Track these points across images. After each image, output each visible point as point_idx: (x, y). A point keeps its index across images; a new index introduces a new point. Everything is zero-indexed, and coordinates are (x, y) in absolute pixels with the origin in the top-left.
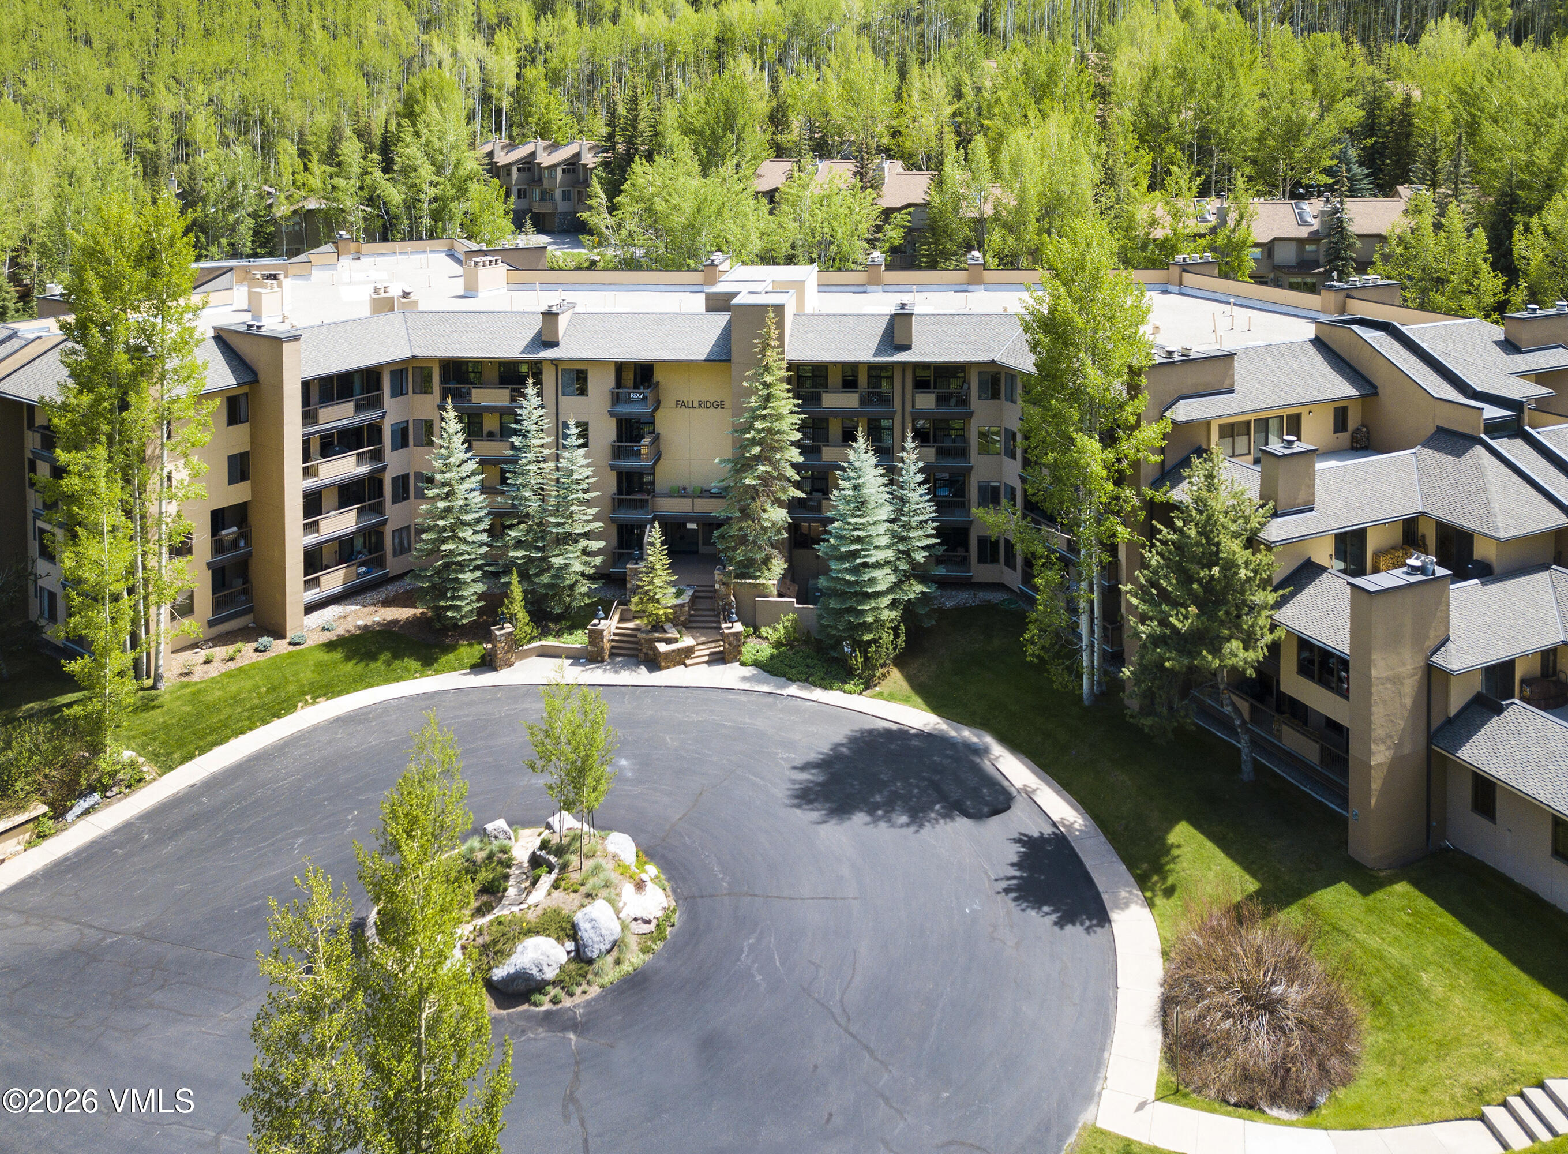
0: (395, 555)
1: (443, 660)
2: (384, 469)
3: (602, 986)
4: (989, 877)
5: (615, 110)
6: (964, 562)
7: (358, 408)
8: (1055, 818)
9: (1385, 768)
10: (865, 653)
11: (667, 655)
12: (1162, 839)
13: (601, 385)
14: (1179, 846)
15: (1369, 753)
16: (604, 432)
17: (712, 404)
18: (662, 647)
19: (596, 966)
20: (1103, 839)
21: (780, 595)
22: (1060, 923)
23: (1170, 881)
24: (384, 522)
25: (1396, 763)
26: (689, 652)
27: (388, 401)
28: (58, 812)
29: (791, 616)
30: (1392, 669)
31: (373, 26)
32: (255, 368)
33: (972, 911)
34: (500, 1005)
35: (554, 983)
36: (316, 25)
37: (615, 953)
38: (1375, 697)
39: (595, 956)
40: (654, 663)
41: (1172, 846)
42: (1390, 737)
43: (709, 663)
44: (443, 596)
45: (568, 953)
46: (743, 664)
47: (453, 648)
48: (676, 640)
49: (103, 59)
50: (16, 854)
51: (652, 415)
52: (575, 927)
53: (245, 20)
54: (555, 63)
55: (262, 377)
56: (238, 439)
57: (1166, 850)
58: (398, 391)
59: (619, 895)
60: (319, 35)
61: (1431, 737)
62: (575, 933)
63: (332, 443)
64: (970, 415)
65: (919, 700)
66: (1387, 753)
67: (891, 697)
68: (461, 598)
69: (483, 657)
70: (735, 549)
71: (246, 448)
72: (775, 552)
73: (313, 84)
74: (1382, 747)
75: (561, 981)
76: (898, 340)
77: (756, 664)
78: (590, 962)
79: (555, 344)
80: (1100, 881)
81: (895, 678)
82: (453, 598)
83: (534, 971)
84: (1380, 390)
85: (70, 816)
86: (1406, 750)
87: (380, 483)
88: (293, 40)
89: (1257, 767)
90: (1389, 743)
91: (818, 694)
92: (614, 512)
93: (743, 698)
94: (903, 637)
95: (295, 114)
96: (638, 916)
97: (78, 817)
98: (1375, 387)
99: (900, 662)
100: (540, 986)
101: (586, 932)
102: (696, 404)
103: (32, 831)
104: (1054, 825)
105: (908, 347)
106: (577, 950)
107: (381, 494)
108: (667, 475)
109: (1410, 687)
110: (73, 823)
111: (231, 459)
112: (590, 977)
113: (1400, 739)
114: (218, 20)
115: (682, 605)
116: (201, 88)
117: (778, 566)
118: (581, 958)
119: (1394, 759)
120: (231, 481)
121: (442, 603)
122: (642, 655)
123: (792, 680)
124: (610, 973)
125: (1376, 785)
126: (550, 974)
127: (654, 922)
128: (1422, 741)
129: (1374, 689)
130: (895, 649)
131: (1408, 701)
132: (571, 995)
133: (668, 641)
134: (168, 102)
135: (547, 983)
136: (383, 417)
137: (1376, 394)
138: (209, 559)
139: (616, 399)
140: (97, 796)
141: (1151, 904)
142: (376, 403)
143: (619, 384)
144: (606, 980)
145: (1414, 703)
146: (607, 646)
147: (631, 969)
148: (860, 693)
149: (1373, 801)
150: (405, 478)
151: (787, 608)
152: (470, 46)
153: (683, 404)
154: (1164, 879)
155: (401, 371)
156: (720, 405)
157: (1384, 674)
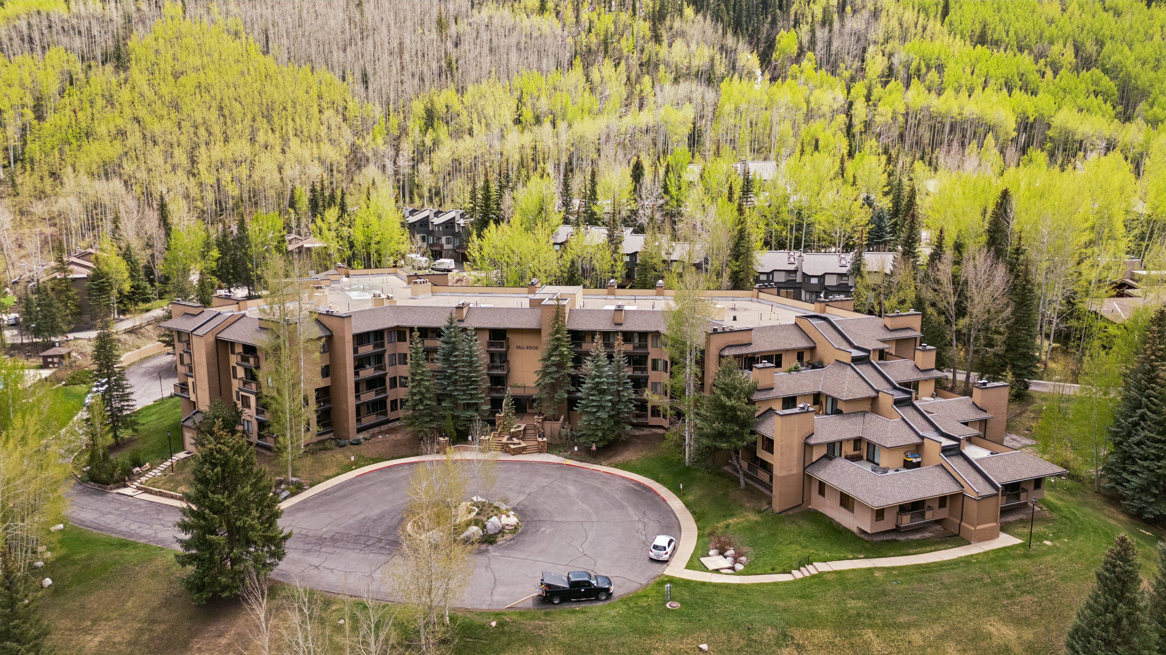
0: (392, 411)
2: (386, 374)
6: (646, 416)
7: (375, 347)
13: (483, 338)
17: (533, 348)
18: (514, 447)
24: (386, 397)
27: (387, 344)
30: (789, 443)
32: (331, 329)
37: (501, 534)
39: (493, 533)
43: (532, 453)
45: (484, 532)
48: (518, 444)
51: (506, 352)
55: (334, 333)
56: (326, 359)
58: (391, 340)
61: (805, 469)
62: (486, 526)
63: (366, 361)
64: (648, 354)
66: (786, 473)
71: (328, 364)
74: (784, 471)
76: (616, 321)
79: (462, 321)
83: (472, 536)
89: (746, 483)
90: (787, 469)
92: (489, 393)
93: (547, 465)
96: (508, 524)
98: (815, 344)
101: (490, 526)
102: (525, 348)
106: (487, 532)
107: (385, 385)
108: (513, 378)
109: (798, 451)
111: (322, 368)
115: (520, 431)
120: (323, 377)
127: (514, 526)
128: (801, 470)
131: (796, 455)
136: (385, 351)
137: (816, 347)
138: (316, 409)
139: (490, 345)
142: (381, 345)
143: (491, 338)
150: (395, 378)
153: (519, 348)
155: (392, 332)
156: (536, 348)
157: (786, 444)
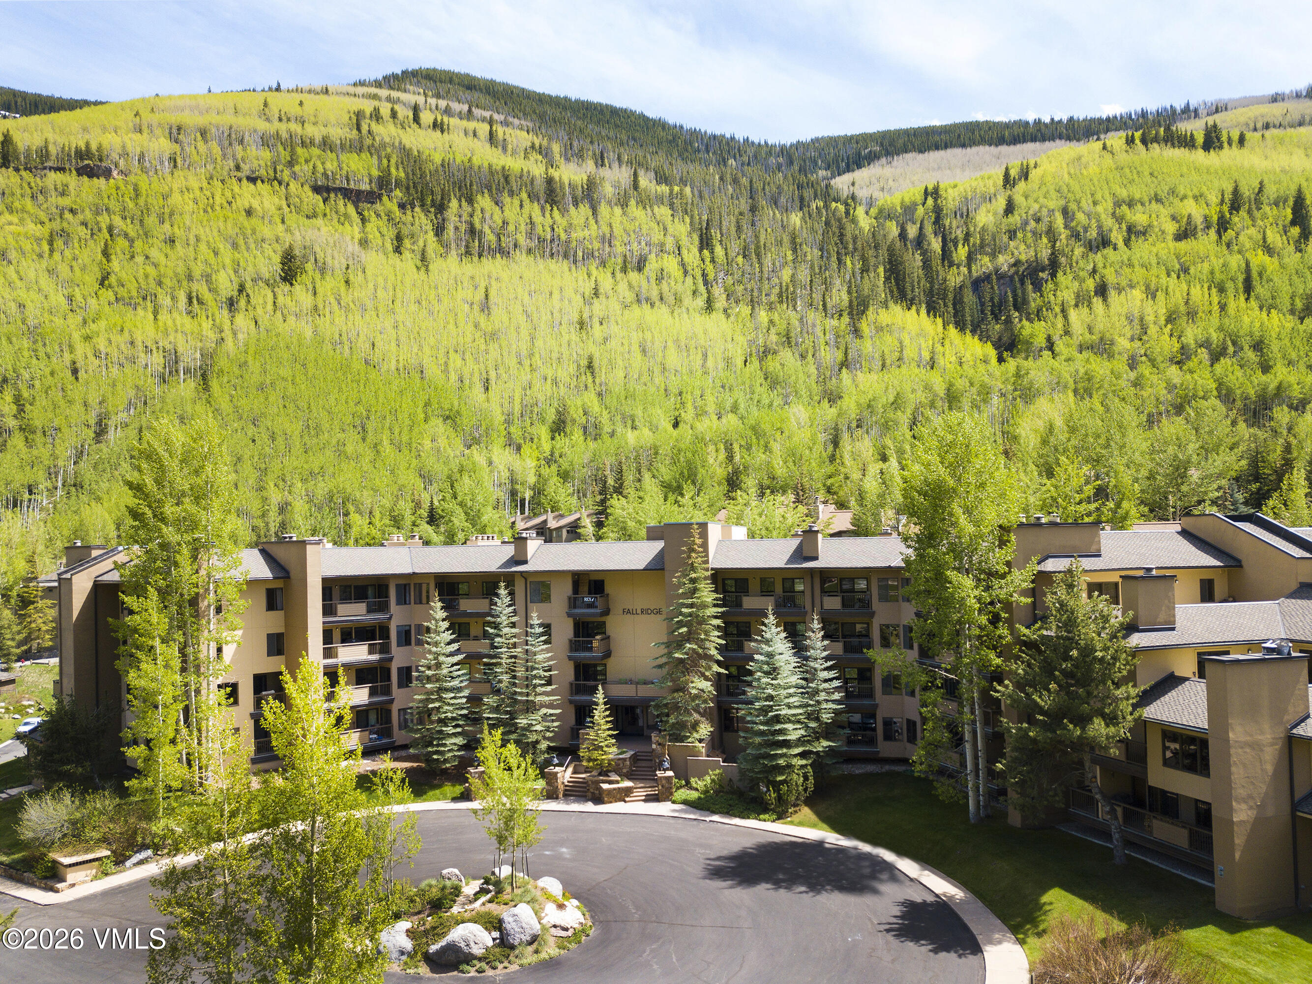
0: (400, 729)
1: (431, 793)
2: (391, 659)
3: (521, 965)
4: (872, 923)
5: (605, 482)
6: (872, 741)
7: (369, 611)
8: (937, 892)
9: (1249, 827)
10: (777, 790)
11: (609, 791)
12: (1036, 901)
13: (561, 592)
14: (1051, 903)
15: (1231, 809)
16: (564, 630)
17: (652, 611)
18: (605, 786)
19: (517, 952)
20: (980, 904)
21: (708, 756)
22: (935, 951)
23: (1041, 928)
24: (392, 701)
25: (1259, 822)
26: (628, 791)
27: (393, 607)
28: (120, 860)
29: (717, 771)
30: (1251, 735)
31: (427, 444)
32: (287, 567)
33: (854, 940)
34: (433, 971)
35: (480, 959)
36: (386, 442)
37: (535, 946)
38: (1234, 759)
39: (516, 943)
40: (598, 799)
41: (1045, 904)
42: (1250, 797)
43: (645, 801)
44: (430, 744)
45: (494, 939)
46: (674, 802)
47: (439, 786)
48: (617, 782)
49: (232, 469)
50: (84, 882)
51: (603, 618)
52: (501, 921)
53: (334, 442)
54: (565, 466)
55: (292, 575)
56: (275, 622)
57: (1039, 907)
58: (402, 600)
59: (543, 909)
60: (387, 449)
61: (1296, 803)
62: (501, 925)
63: (350, 634)
64: (872, 614)
65: (825, 826)
66: (1249, 813)
67: (801, 824)
68: (445, 745)
69: (462, 794)
70: (668, 715)
71: (281, 630)
72: (703, 719)
73: (382, 479)
74: (1244, 806)
75: (485, 958)
76: (806, 553)
77: (685, 802)
78: (512, 947)
79: (525, 562)
80: (974, 928)
81: (806, 812)
82: (438, 745)
83: (463, 945)
84: (1244, 563)
85: (128, 863)
86: (1270, 812)
87: (388, 671)
88: (369, 454)
90: (1251, 803)
91: (737, 821)
92: (572, 694)
93: (672, 821)
94: (811, 780)
95: (367, 498)
96: (558, 923)
97: (135, 865)
98: (1239, 561)
99: (809, 802)
100: (469, 959)
101: (510, 924)
102: (639, 611)
103: (98, 869)
104: (937, 896)
105: (816, 558)
106: (502, 938)
107: (389, 678)
108: (615, 667)
109: (1270, 756)
110: (130, 868)
111: (269, 636)
112: (511, 958)
113: (1262, 802)
114: (315, 441)
115: (624, 760)
116: (299, 485)
117: (705, 729)
118: (505, 944)
119: (1257, 819)
120: (270, 653)
121: (430, 749)
122: (589, 794)
123: (714, 812)
124: (529, 957)
125: (1239, 840)
126: (477, 951)
127: (571, 930)
128: (1286, 808)
129: (1232, 751)
130: (805, 790)
131: (1269, 768)
132: (494, 968)
133: (610, 782)
134: (275, 497)
135: (474, 957)
136: (390, 618)
137: (1241, 566)
138: (252, 711)
139: (573, 603)
140: (149, 852)
141: (1022, 942)
142: (383, 607)
143: (576, 590)
144: (525, 961)
145: (1275, 770)
146: (561, 788)
147: (547, 957)
148: (774, 821)
149: (1237, 855)
150: (408, 670)
151: (716, 765)
152: (503, 457)
153: (629, 612)
154: (1037, 927)
155: (405, 585)
156: (659, 612)
157: (1243, 738)
